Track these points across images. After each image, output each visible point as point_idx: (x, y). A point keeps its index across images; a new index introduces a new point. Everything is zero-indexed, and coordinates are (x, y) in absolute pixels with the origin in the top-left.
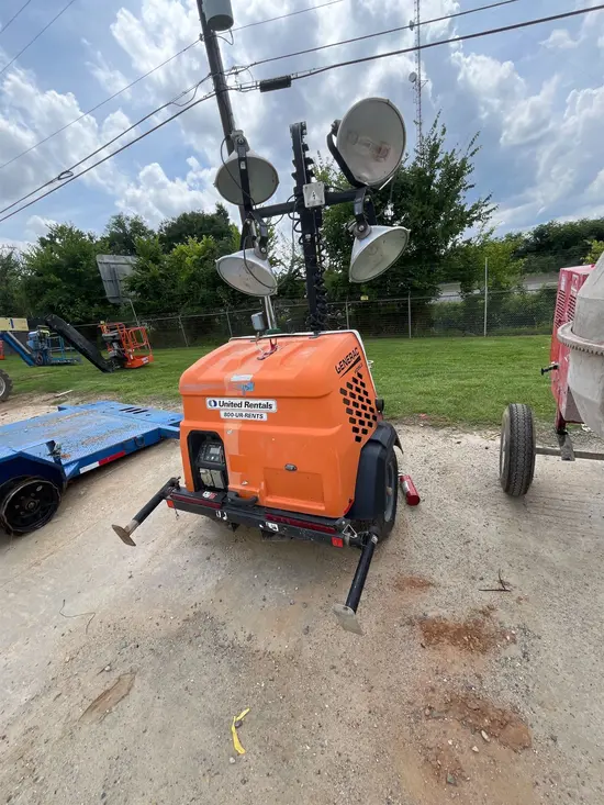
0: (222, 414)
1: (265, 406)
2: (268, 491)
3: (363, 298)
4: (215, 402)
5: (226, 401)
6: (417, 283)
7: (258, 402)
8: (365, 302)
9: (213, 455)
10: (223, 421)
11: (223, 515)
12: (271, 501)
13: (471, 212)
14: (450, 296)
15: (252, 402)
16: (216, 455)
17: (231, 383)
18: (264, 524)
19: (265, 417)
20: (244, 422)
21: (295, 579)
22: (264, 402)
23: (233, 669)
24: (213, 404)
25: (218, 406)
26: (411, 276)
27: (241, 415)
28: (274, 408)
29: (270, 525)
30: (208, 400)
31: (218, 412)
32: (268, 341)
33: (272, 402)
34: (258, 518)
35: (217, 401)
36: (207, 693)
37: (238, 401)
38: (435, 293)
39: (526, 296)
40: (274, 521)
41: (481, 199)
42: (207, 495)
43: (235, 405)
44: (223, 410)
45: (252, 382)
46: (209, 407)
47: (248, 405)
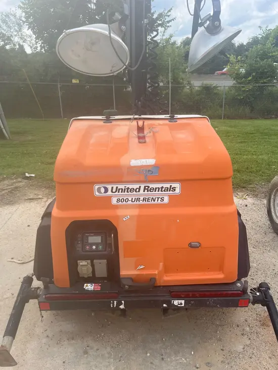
0: (114, 201)
1: (167, 190)
2: (167, 270)
3: (74, 81)
4: (106, 190)
5: (120, 186)
7: (160, 186)
9: (92, 245)
10: (116, 207)
11: (119, 304)
12: (169, 279)
15: (152, 186)
17: (131, 168)
18: (169, 303)
19: (166, 200)
20: (141, 206)
21: (184, 345)
24: (103, 190)
25: (109, 193)
27: (138, 200)
28: (178, 191)
29: (176, 302)
30: (97, 187)
32: (135, 123)
33: (177, 185)
34: (162, 299)
35: (109, 187)
39: (193, 90)
40: (178, 297)
41: (165, 9)
42: (89, 287)
43: (132, 190)
44: (116, 196)
45: (155, 166)
46: (97, 193)
47: (147, 189)
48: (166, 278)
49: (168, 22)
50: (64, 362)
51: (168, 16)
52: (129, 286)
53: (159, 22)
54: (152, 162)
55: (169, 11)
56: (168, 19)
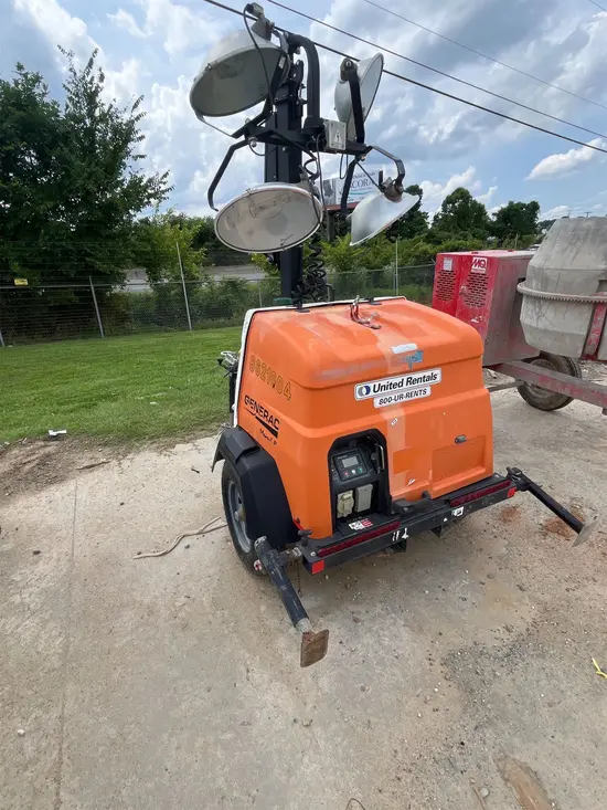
0: (377, 404)
1: (429, 378)
2: (437, 478)
3: (18, 282)
4: (368, 389)
5: (383, 383)
6: (99, 265)
7: (421, 375)
8: (22, 288)
9: (349, 469)
10: (379, 411)
12: (439, 488)
13: (146, 187)
14: (137, 285)
15: (414, 376)
16: (355, 467)
17: (395, 356)
18: (448, 515)
22: (428, 373)
23: (542, 656)
24: (364, 391)
25: (372, 393)
26: (90, 255)
27: (401, 397)
28: (439, 378)
29: (455, 512)
30: (358, 387)
31: (371, 401)
33: (437, 372)
35: (371, 385)
36: (562, 687)
37: (397, 380)
38: (120, 279)
39: (214, 288)
40: (457, 505)
41: (158, 174)
42: (357, 526)
43: (395, 385)
44: (378, 396)
45: (419, 351)
46: (359, 397)
47: (410, 381)
48: (436, 489)
49: (163, 192)
50: (341, 643)
51: (164, 183)
52: (408, 507)
53: (150, 191)
54: (413, 346)
55: (165, 176)
56: (163, 187)
